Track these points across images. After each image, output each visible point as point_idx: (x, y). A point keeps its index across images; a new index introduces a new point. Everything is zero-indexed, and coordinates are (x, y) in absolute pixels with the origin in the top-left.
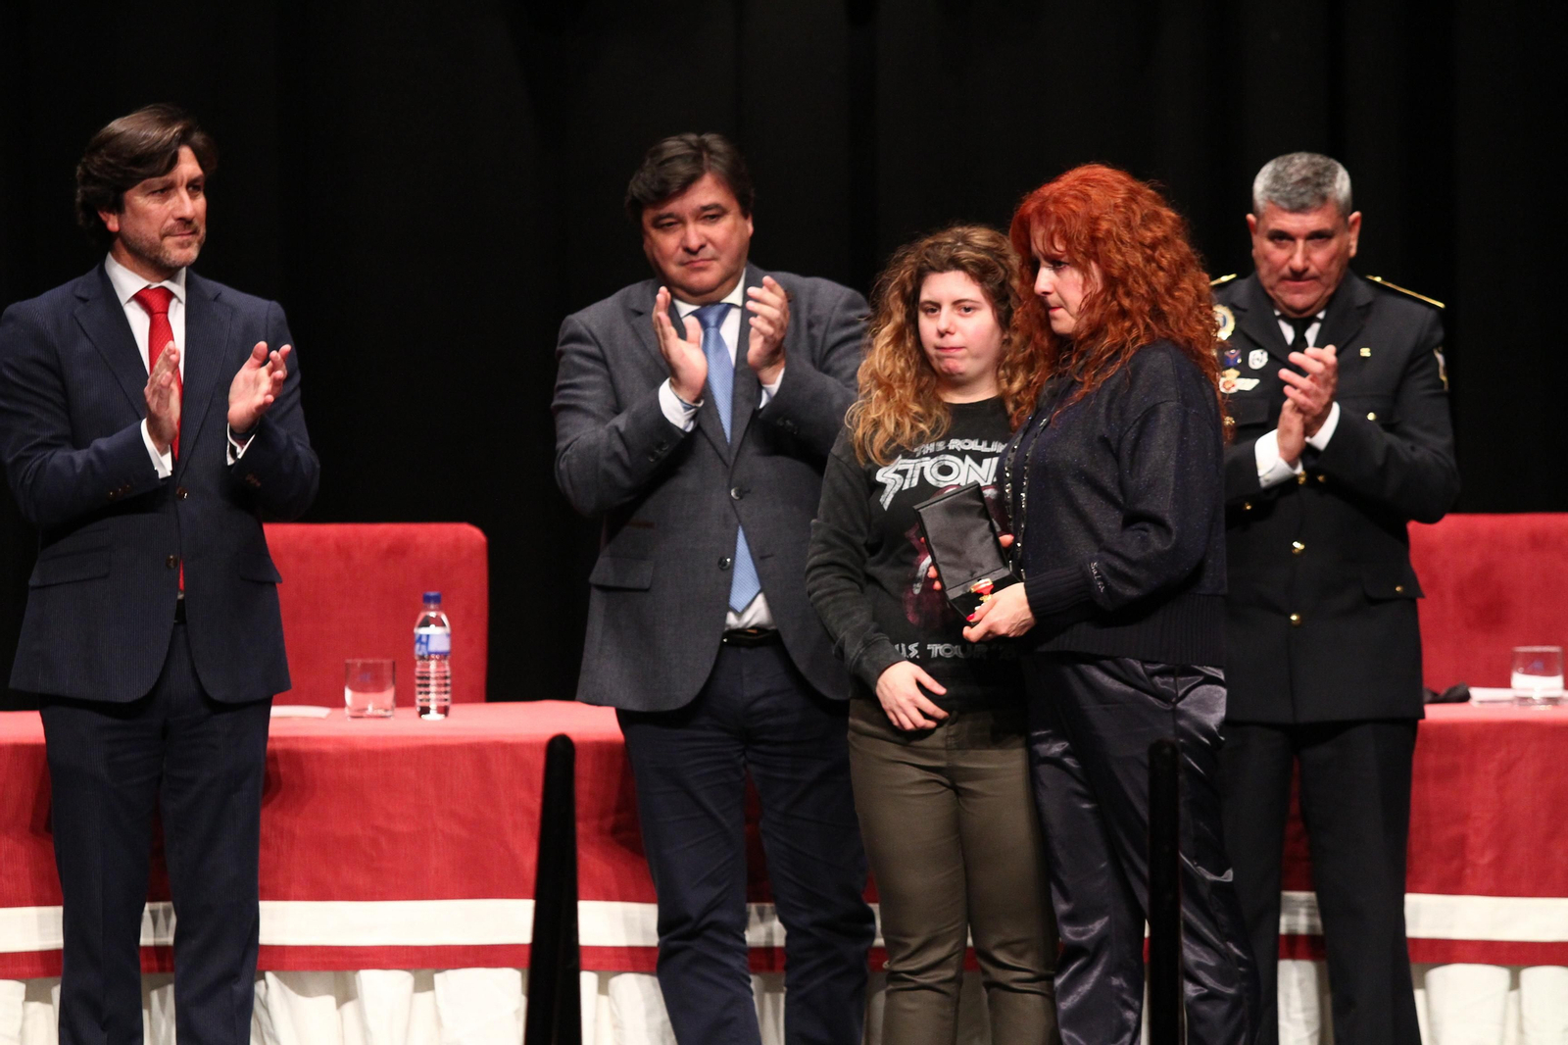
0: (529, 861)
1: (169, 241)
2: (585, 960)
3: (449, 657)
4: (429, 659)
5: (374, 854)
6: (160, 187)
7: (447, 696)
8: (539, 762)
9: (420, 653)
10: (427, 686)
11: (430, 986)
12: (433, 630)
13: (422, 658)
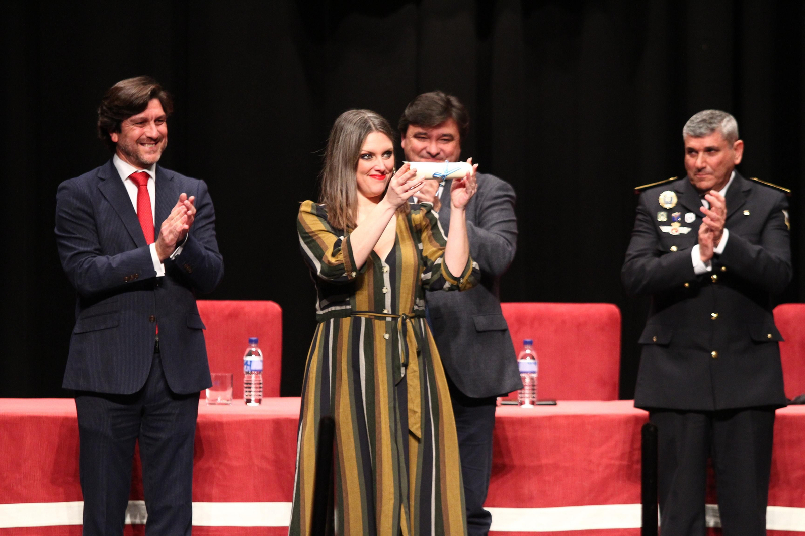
3: (262, 372)
4: (251, 373)
5: (221, 477)
7: (261, 394)
9: (247, 370)
10: (250, 388)
12: (253, 358)
13: (247, 373)
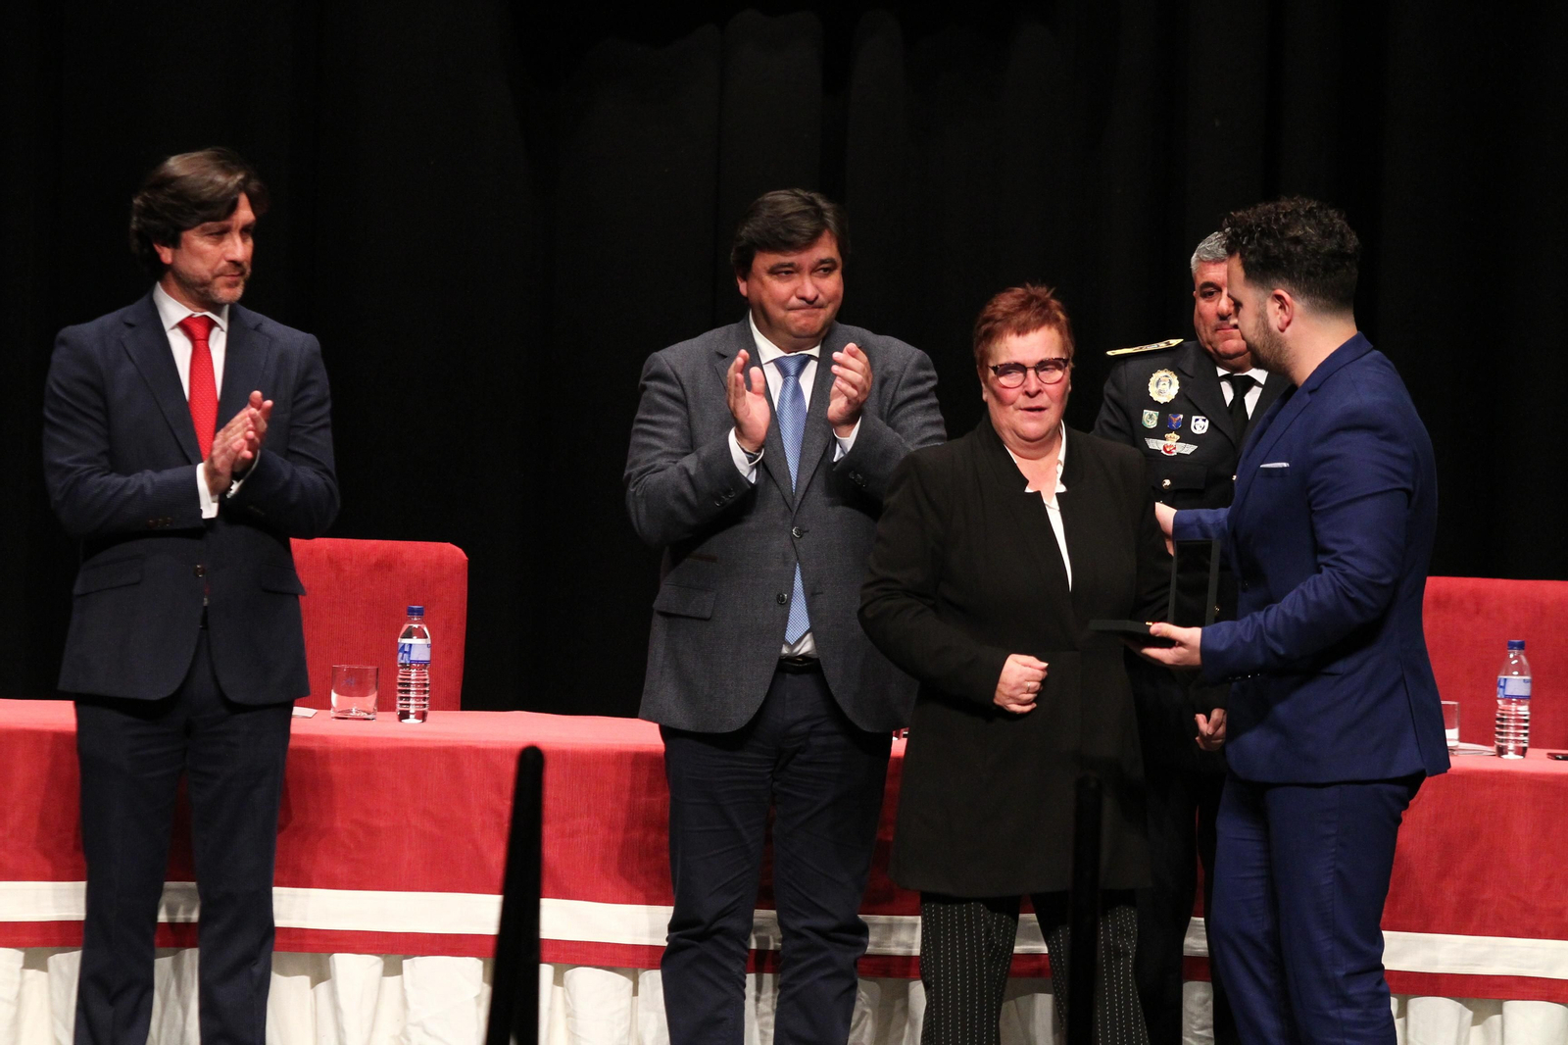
0: (496, 857)
1: (220, 280)
2: (546, 953)
4: (410, 668)
5: (352, 846)
6: (217, 230)
8: (510, 767)
9: (403, 662)
11: (399, 971)
13: (404, 666)
